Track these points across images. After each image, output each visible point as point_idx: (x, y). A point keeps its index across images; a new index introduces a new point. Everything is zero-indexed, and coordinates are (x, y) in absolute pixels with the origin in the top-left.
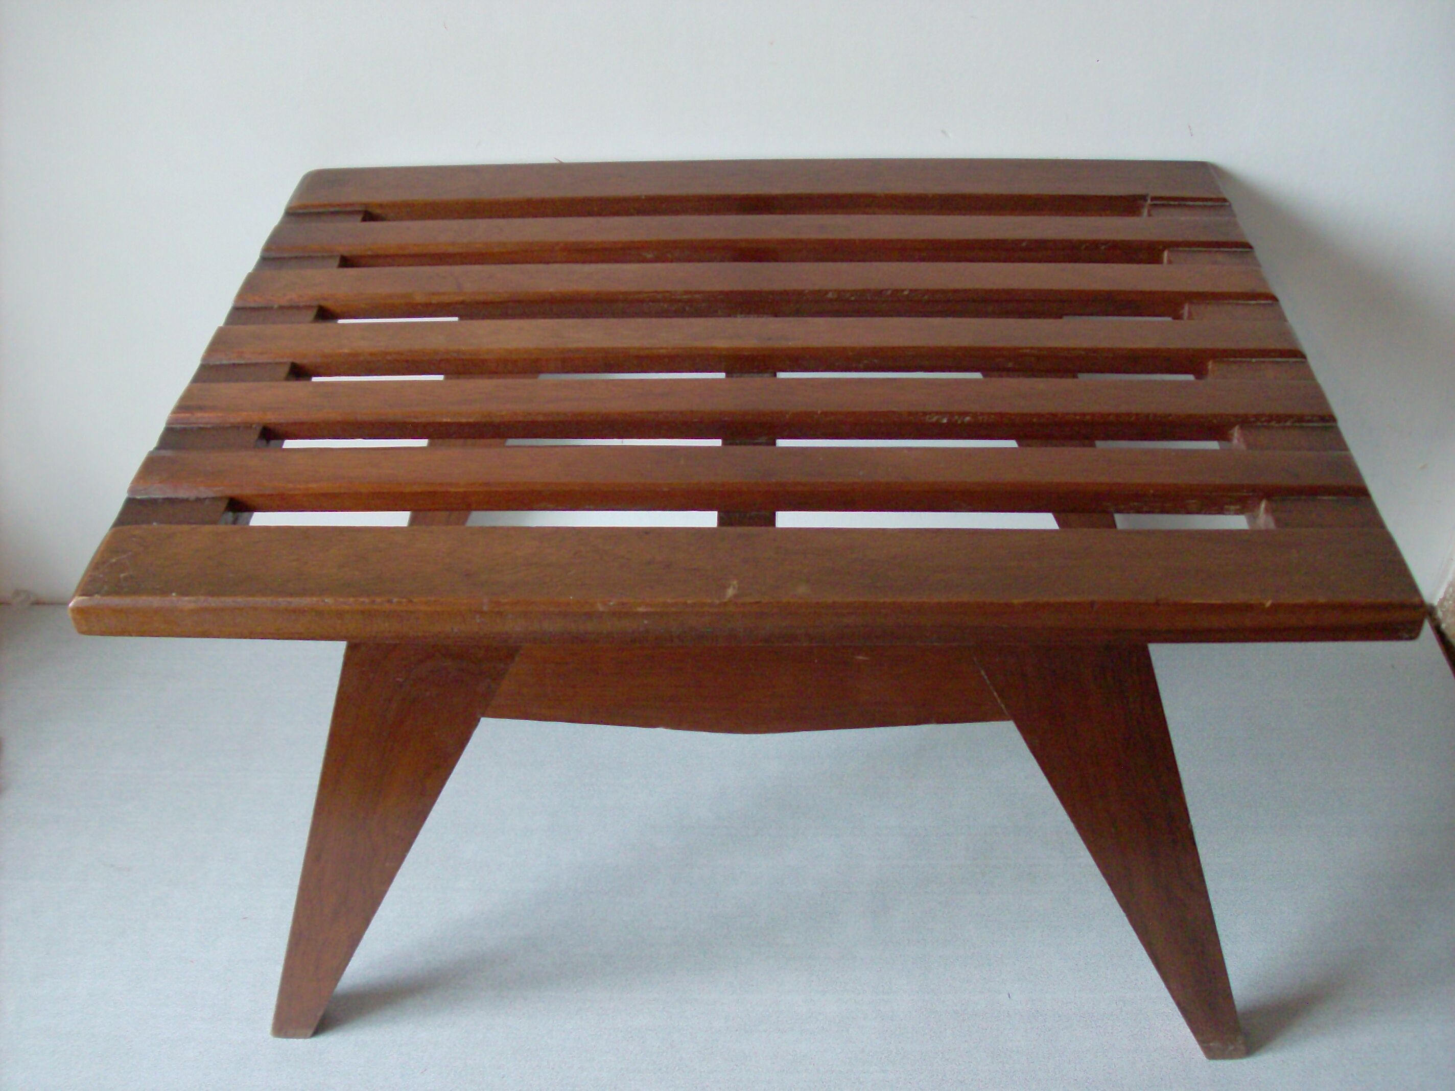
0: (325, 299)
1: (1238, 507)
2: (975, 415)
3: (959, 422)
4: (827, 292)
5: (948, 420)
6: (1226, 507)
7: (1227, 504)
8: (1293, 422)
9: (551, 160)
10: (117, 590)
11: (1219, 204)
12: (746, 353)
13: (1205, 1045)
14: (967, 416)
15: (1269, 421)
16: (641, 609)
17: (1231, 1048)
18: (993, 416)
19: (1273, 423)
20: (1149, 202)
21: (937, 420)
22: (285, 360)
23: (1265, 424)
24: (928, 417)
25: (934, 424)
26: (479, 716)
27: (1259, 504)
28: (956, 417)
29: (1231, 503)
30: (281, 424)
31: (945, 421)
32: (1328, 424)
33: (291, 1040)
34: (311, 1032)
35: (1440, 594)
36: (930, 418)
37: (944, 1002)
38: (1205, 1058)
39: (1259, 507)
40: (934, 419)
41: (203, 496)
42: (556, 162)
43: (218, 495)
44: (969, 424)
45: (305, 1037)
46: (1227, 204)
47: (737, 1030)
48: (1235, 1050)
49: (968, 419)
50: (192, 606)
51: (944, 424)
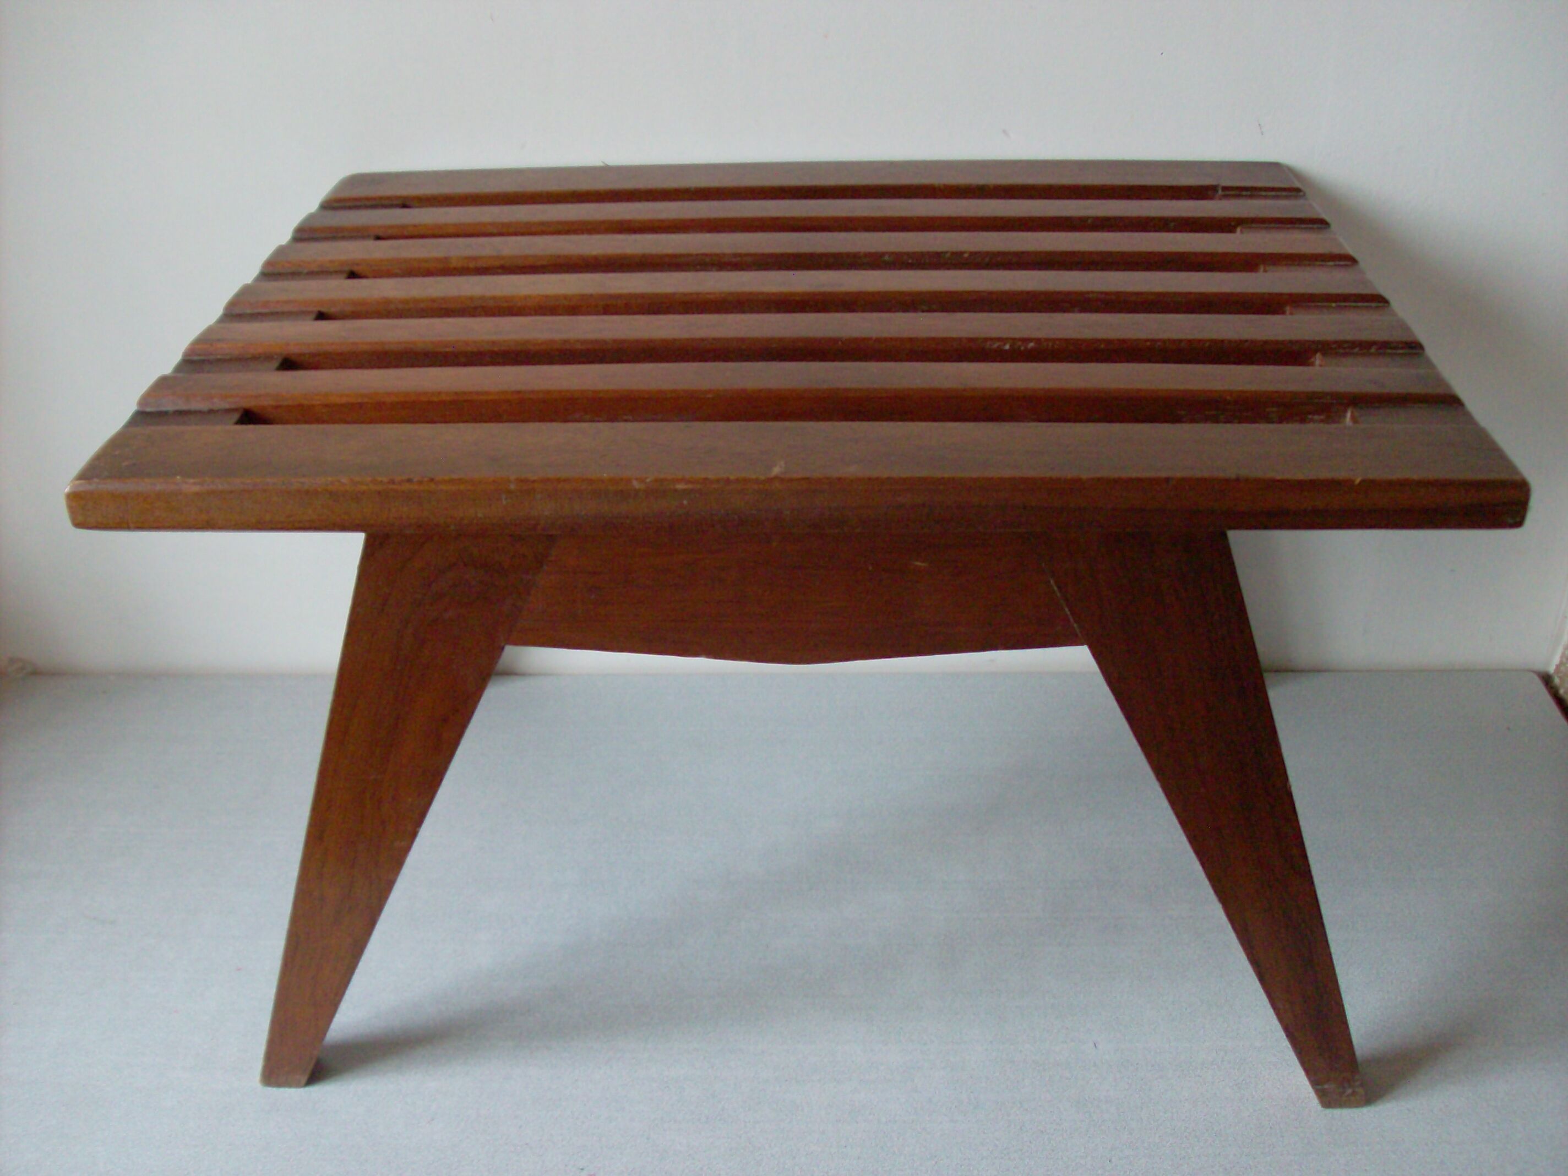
0: (357, 264)
1: (1322, 417)
2: (1038, 341)
3: (1022, 348)
4: (883, 254)
5: (1010, 346)
6: (1310, 417)
7: (1310, 413)
8: (1377, 349)
9: (598, 163)
10: (119, 475)
11: (1294, 193)
12: (797, 298)
13: (1319, 1087)
14: (1031, 342)
15: (1353, 348)
16: (680, 486)
17: (1349, 1091)
18: (1058, 342)
19: (1356, 350)
20: (1220, 192)
21: (998, 347)
22: (310, 309)
23: (1347, 350)
24: (988, 343)
25: (996, 351)
26: (503, 644)
27: (1345, 411)
28: (1020, 343)
29: (1314, 413)
30: (304, 354)
31: (1007, 347)
32: (1414, 351)
33: (282, 1090)
34: (304, 1079)
35: (1556, 660)
36: (991, 345)
37: (1021, 1051)
38: (1319, 1107)
39: (1345, 417)
40: (996, 345)
41: (216, 407)
42: (601, 164)
43: (233, 406)
44: (1032, 350)
45: (297, 1085)
46: (1301, 194)
47: (786, 1081)
48: (1354, 1093)
49: (1031, 345)
50: (196, 489)
51: (1006, 350)
